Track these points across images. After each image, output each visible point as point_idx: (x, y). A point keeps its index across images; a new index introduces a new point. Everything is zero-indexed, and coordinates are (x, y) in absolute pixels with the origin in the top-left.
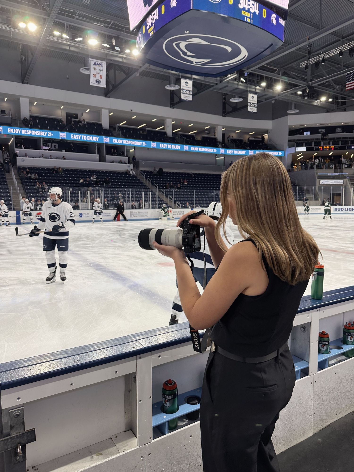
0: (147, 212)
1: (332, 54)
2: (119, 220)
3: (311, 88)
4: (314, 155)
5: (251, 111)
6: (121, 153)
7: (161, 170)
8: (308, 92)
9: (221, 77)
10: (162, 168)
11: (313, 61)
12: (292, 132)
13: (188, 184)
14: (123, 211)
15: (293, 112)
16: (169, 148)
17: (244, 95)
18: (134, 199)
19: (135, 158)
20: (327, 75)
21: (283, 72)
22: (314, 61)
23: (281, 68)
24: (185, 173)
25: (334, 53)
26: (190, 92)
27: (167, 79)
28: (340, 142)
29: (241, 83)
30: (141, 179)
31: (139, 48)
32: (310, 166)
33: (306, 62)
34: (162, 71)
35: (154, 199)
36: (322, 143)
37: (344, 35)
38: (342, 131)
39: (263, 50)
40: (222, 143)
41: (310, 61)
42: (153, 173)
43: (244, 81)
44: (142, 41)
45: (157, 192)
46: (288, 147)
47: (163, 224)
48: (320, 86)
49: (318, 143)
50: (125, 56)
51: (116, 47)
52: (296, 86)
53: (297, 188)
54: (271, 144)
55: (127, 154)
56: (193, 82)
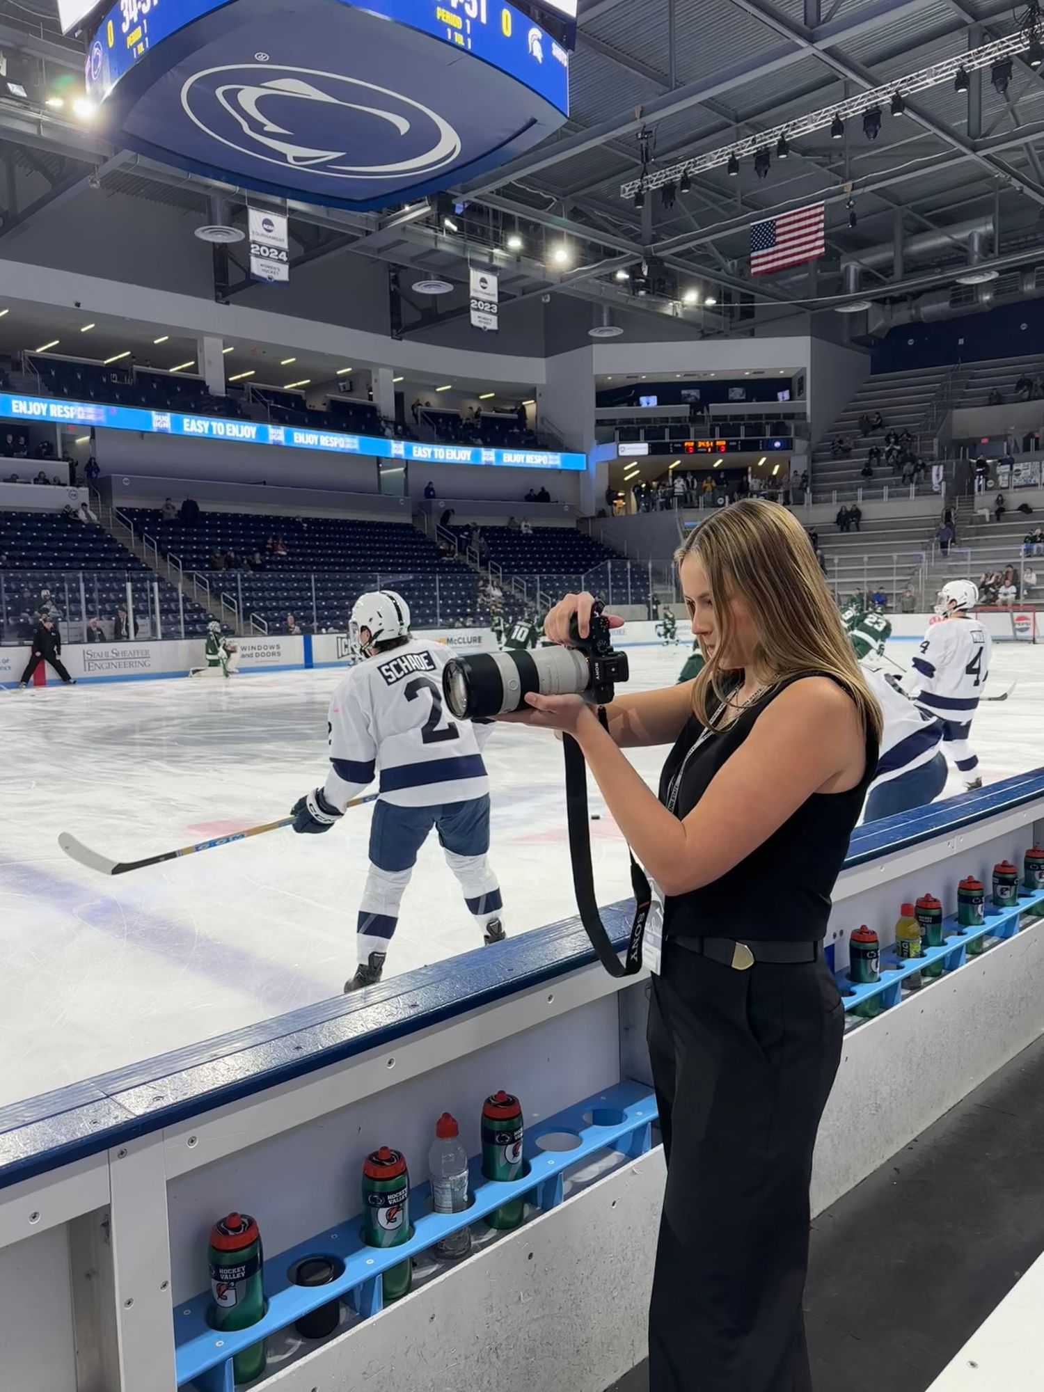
0: (147, 652)
1: (710, 165)
2: (41, 682)
3: (653, 261)
4: (671, 467)
5: (481, 325)
6: (44, 447)
7: (190, 506)
8: (645, 273)
9: (381, 213)
10: (194, 500)
11: (656, 181)
12: (608, 396)
13: (289, 554)
14: (55, 648)
15: (606, 335)
16: (217, 434)
17: (456, 271)
18: (94, 607)
19: (95, 464)
20: (698, 227)
21: (572, 209)
22: (660, 182)
23: (564, 196)
24: (278, 517)
25: (714, 161)
26: (279, 253)
27: (200, 208)
28: (742, 429)
29: (445, 235)
30: (118, 538)
31: (97, 95)
32: (661, 500)
33: (638, 182)
34: (181, 180)
35: (169, 605)
36: (692, 430)
37: (740, 112)
38: (746, 397)
39: (506, 136)
40: (396, 424)
41: (647, 180)
42: (161, 516)
43: (455, 228)
44: (107, 73)
45: (178, 581)
46: (595, 442)
47: (206, 691)
48: (679, 259)
49: (681, 431)
50: (45, 118)
51: (10, 86)
52: (611, 253)
53: (629, 566)
54: (546, 431)
55: (64, 452)
56: (290, 222)
